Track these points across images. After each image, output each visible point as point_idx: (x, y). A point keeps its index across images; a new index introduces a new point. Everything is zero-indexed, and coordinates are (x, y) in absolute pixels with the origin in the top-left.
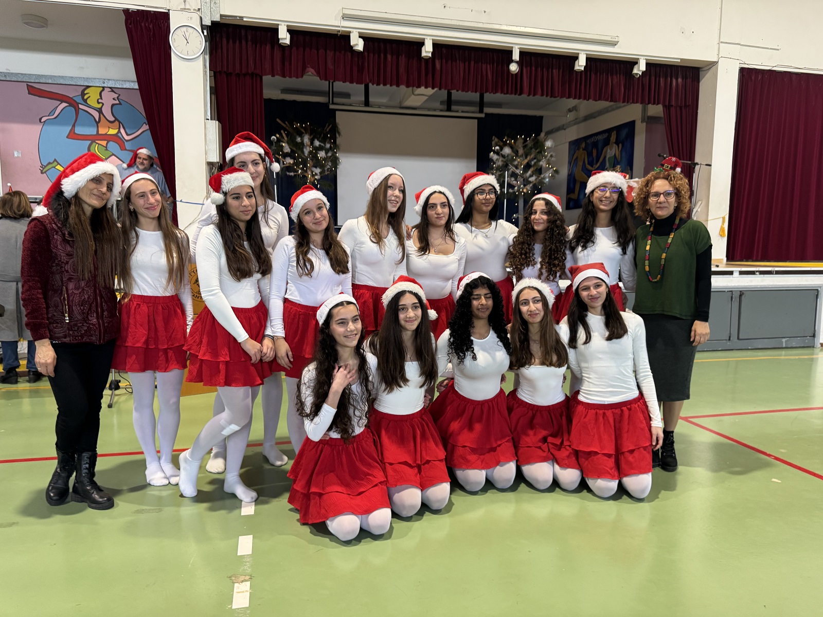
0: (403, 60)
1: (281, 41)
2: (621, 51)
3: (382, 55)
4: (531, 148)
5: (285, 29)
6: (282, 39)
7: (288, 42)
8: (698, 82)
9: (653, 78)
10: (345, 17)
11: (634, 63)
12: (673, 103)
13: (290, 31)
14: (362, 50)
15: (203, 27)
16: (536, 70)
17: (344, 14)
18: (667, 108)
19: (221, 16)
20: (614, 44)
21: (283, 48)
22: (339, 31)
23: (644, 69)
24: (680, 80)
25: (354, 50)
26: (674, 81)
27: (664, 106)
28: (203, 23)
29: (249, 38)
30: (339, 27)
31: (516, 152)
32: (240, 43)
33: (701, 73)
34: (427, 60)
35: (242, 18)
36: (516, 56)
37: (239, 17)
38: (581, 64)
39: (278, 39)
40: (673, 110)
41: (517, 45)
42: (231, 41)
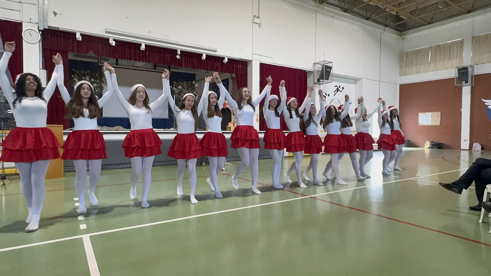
0: (132, 51)
1: (77, 39)
2: (219, 53)
3: (123, 48)
4: (190, 87)
5: (79, 34)
6: (78, 38)
7: (81, 39)
8: (247, 67)
9: (231, 64)
10: (107, 32)
11: (223, 58)
12: (239, 74)
13: (82, 35)
14: (115, 45)
15: (39, 30)
16: (187, 58)
17: (106, 31)
18: (237, 75)
19: (49, 26)
20: (216, 51)
21: (78, 42)
22: (104, 37)
23: (227, 61)
24: (240, 65)
25: (111, 45)
26: (238, 66)
27: (236, 74)
28: (40, 29)
29: (62, 36)
30: (104, 36)
31: (184, 88)
32: (57, 38)
33: (248, 64)
34: (143, 51)
35: (58, 28)
36: (179, 53)
37: (57, 28)
38: (204, 57)
39: (76, 38)
40: (239, 76)
41: (179, 49)
42: (53, 37)
